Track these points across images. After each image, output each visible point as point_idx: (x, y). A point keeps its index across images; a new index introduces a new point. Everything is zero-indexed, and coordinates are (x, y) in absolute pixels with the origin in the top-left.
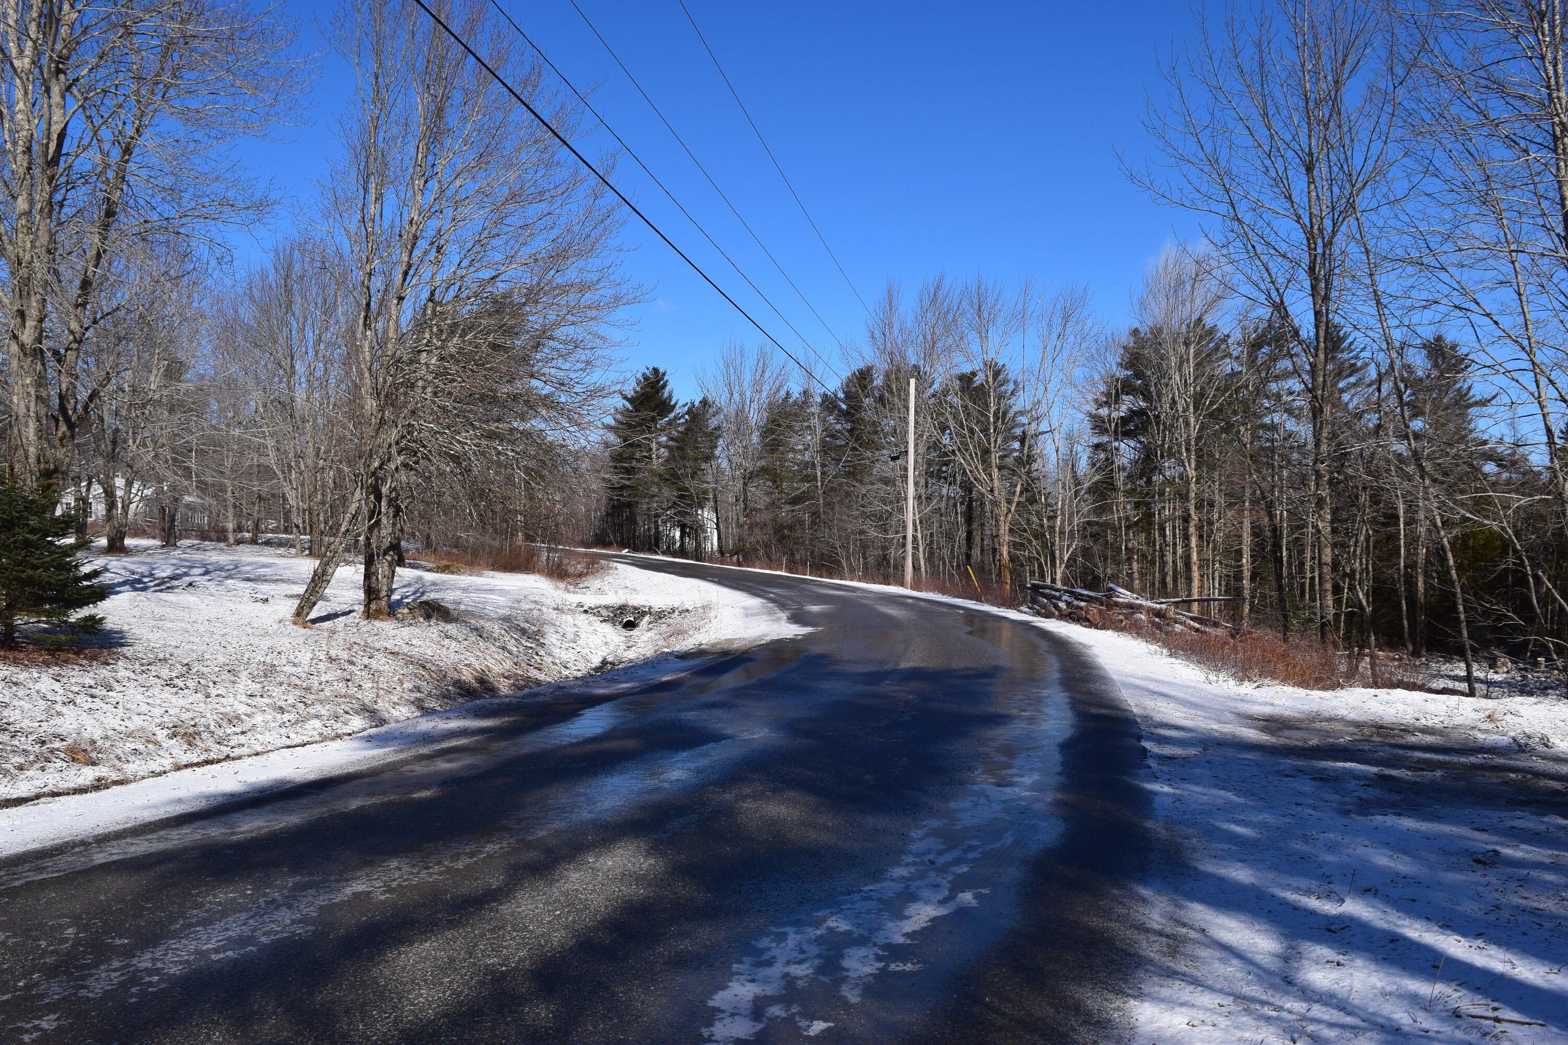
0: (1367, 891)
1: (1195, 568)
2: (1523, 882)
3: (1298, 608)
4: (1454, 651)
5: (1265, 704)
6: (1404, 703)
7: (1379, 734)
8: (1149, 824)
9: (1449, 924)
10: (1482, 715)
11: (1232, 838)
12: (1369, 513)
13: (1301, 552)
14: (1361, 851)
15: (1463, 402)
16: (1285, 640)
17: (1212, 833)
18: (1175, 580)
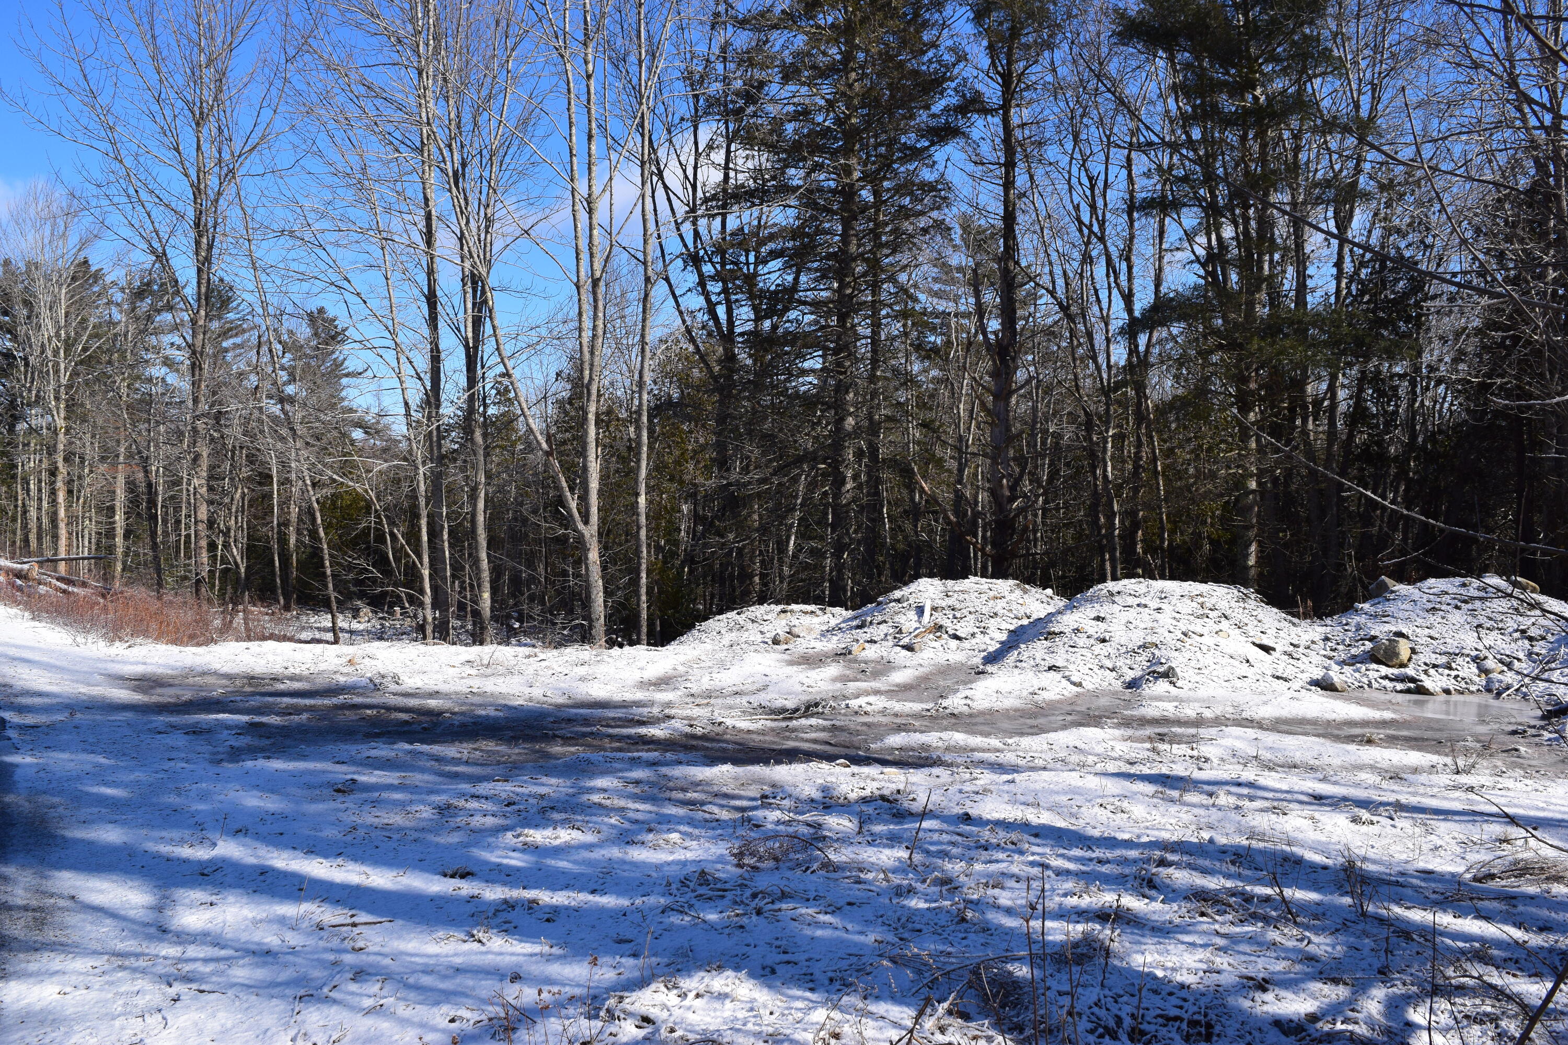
0: (239, 832)
1: (62, 525)
2: (375, 803)
3: (172, 566)
4: (319, 604)
5: (137, 663)
6: (275, 654)
7: (250, 685)
8: (9, 798)
9: (313, 849)
10: (344, 660)
11: (102, 801)
12: (245, 472)
13: (178, 509)
14: (232, 795)
15: (336, 372)
16: (159, 598)
17: (79, 799)
18: (40, 538)
